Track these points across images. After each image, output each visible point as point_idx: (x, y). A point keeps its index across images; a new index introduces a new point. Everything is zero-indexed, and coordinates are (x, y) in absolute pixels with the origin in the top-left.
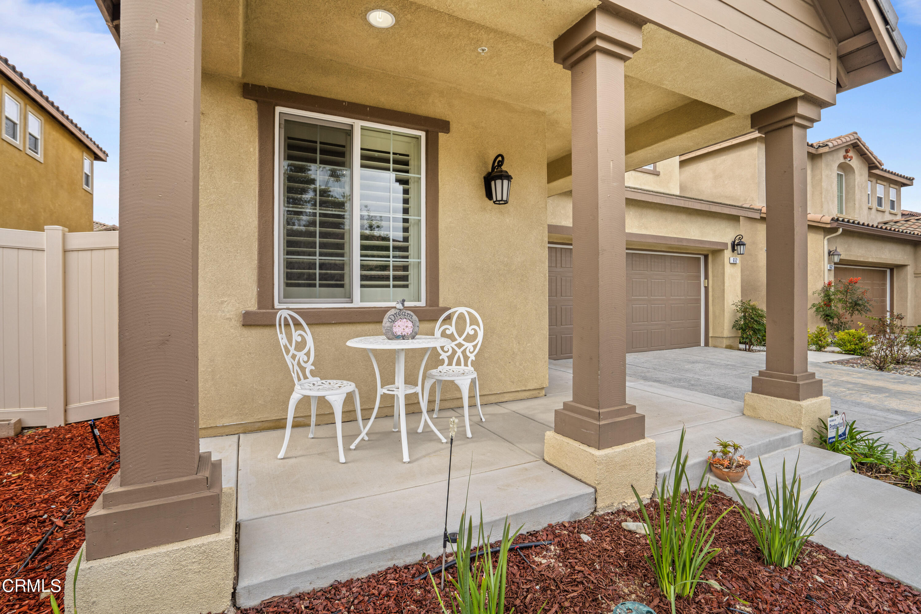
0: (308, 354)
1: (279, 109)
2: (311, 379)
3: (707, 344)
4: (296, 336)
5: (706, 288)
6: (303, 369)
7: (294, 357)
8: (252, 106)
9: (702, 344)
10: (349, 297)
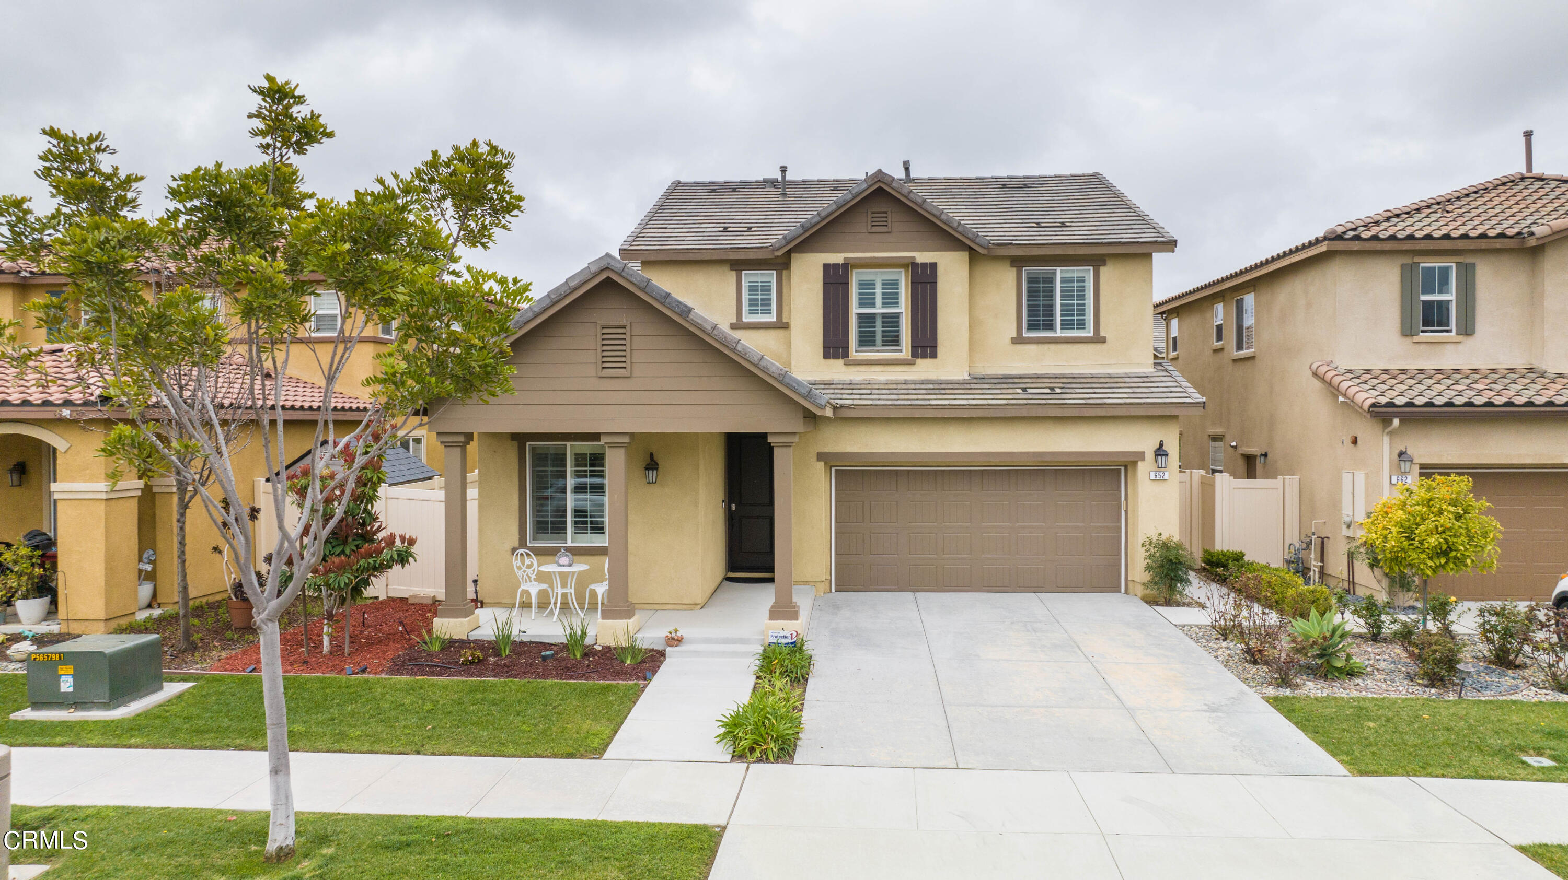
0: (533, 571)
1: (528, 444)
2: (534, 583)
3: (1126, 592)
4: (528, 562)
5: (1126, 511)
6: (530, 578)
7: (524, 571)
8: (515, 443)
9: (1123, 590)
10: (565, 540)
